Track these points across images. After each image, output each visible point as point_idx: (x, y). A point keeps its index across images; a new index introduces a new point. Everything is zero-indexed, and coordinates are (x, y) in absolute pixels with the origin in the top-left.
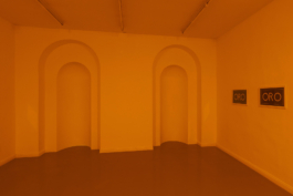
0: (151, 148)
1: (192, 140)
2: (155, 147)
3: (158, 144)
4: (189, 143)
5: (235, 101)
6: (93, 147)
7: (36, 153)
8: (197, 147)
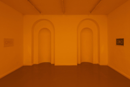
0: (76, 65)
1: (95, 62)
2: (78, 64)
3: (80, 63)
4: (94, 63)
5: (117, 44)
6: (52, 63)
7: (30, 64)
8: (98, 65)
